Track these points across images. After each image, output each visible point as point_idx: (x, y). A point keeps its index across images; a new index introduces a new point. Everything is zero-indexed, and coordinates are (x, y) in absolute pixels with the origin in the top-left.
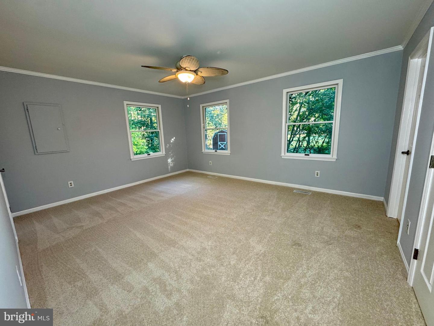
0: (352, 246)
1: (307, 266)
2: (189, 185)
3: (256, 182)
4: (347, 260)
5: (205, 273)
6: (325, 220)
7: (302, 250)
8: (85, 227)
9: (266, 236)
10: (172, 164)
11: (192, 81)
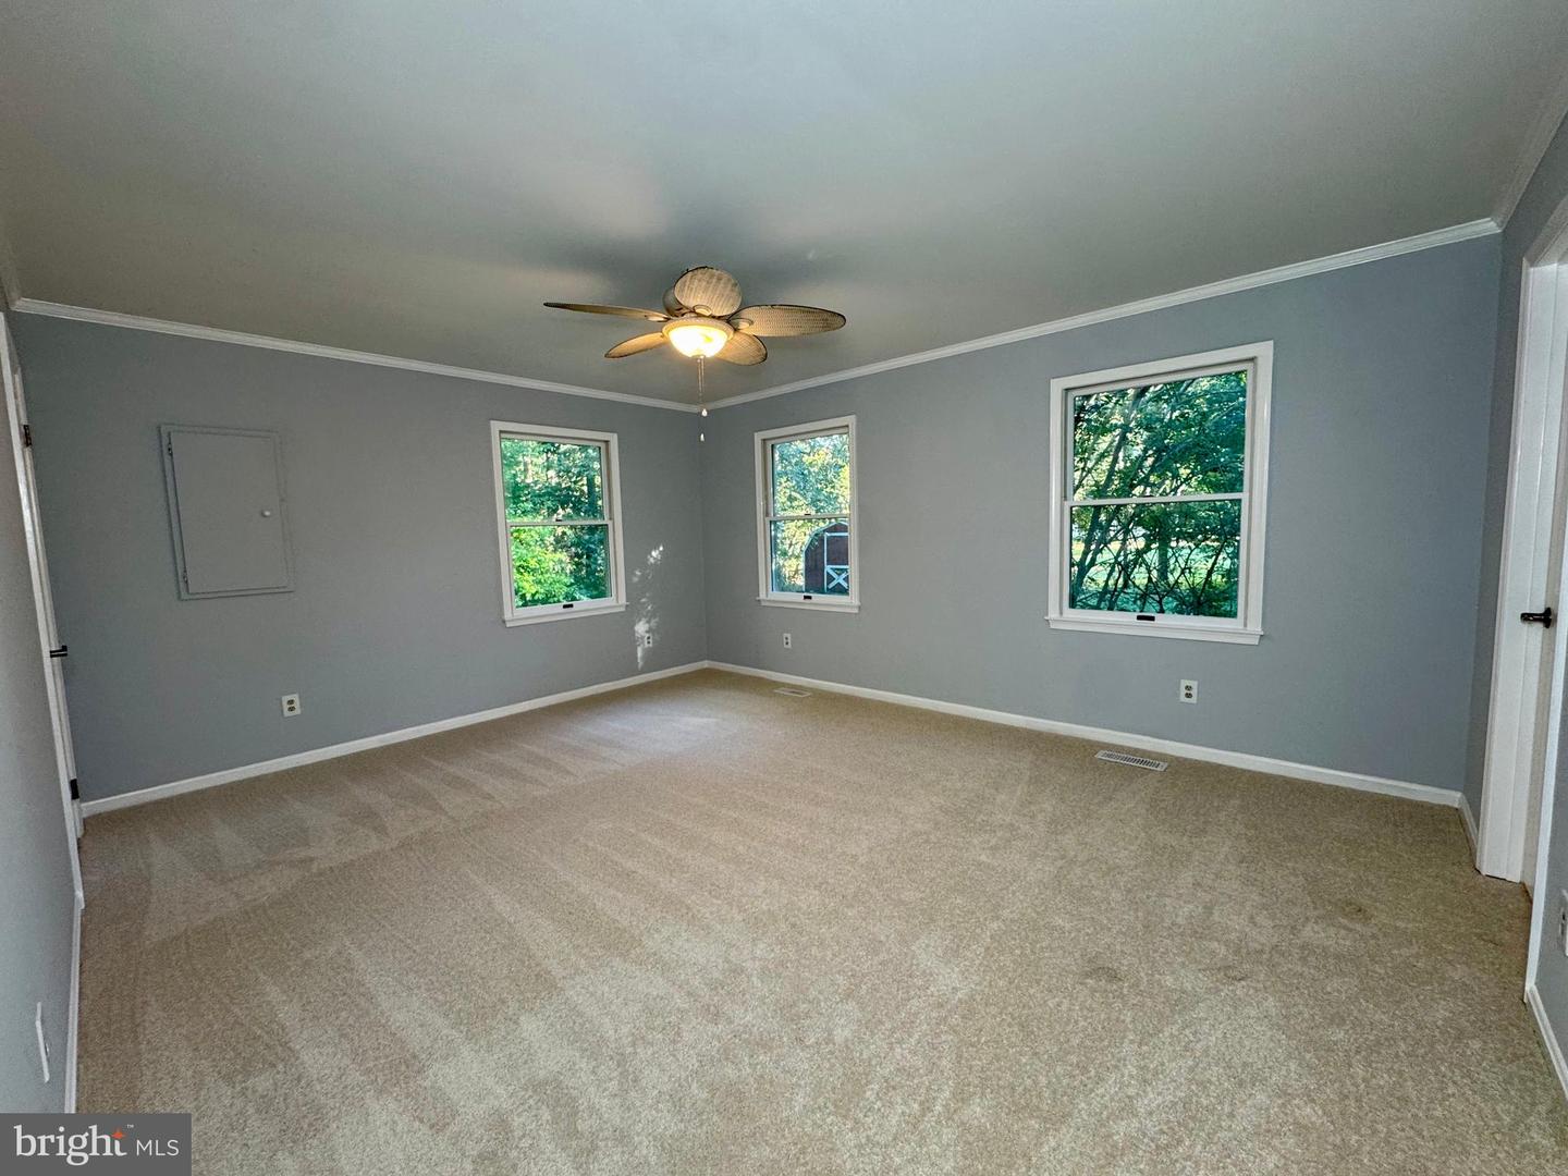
0: (1329, 989)
1: (1142, 1069)
2: (705, 720)
3: (953, 716)
4: (1309, 1052)
5: (730, 1071)
6: (1217, 876)
7: (1121, 995)
8: (319, 864)
9: (978, 931)
10: (651, 640)
11: (720, 353)
